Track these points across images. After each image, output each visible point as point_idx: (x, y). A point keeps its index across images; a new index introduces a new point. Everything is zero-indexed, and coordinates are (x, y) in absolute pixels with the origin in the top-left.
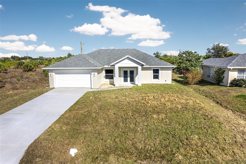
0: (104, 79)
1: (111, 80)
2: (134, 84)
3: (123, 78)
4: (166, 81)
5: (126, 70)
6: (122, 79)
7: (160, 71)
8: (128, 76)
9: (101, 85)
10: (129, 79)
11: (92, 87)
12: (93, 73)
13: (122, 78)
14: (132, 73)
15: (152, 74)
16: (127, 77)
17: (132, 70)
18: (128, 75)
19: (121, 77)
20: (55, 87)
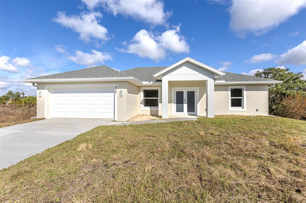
0: (142, 106)
1: (154, 108)
2: (196, 115)
3: (176, 104)
4: (257, 110)
5: (180, 89)
6: (174, 106)
7: (245, 93)
8: (184, 102)
9: (136, 117)
10: (185, 106)
11: (116, 119)
12: (118, 90)
13: (173, 104)
14: (191, 95)
15: (230, 98)
16: (182, 103)
17: (191, 89)
18: (184, 99)
19: (171, 103)
20: (45, 117)
